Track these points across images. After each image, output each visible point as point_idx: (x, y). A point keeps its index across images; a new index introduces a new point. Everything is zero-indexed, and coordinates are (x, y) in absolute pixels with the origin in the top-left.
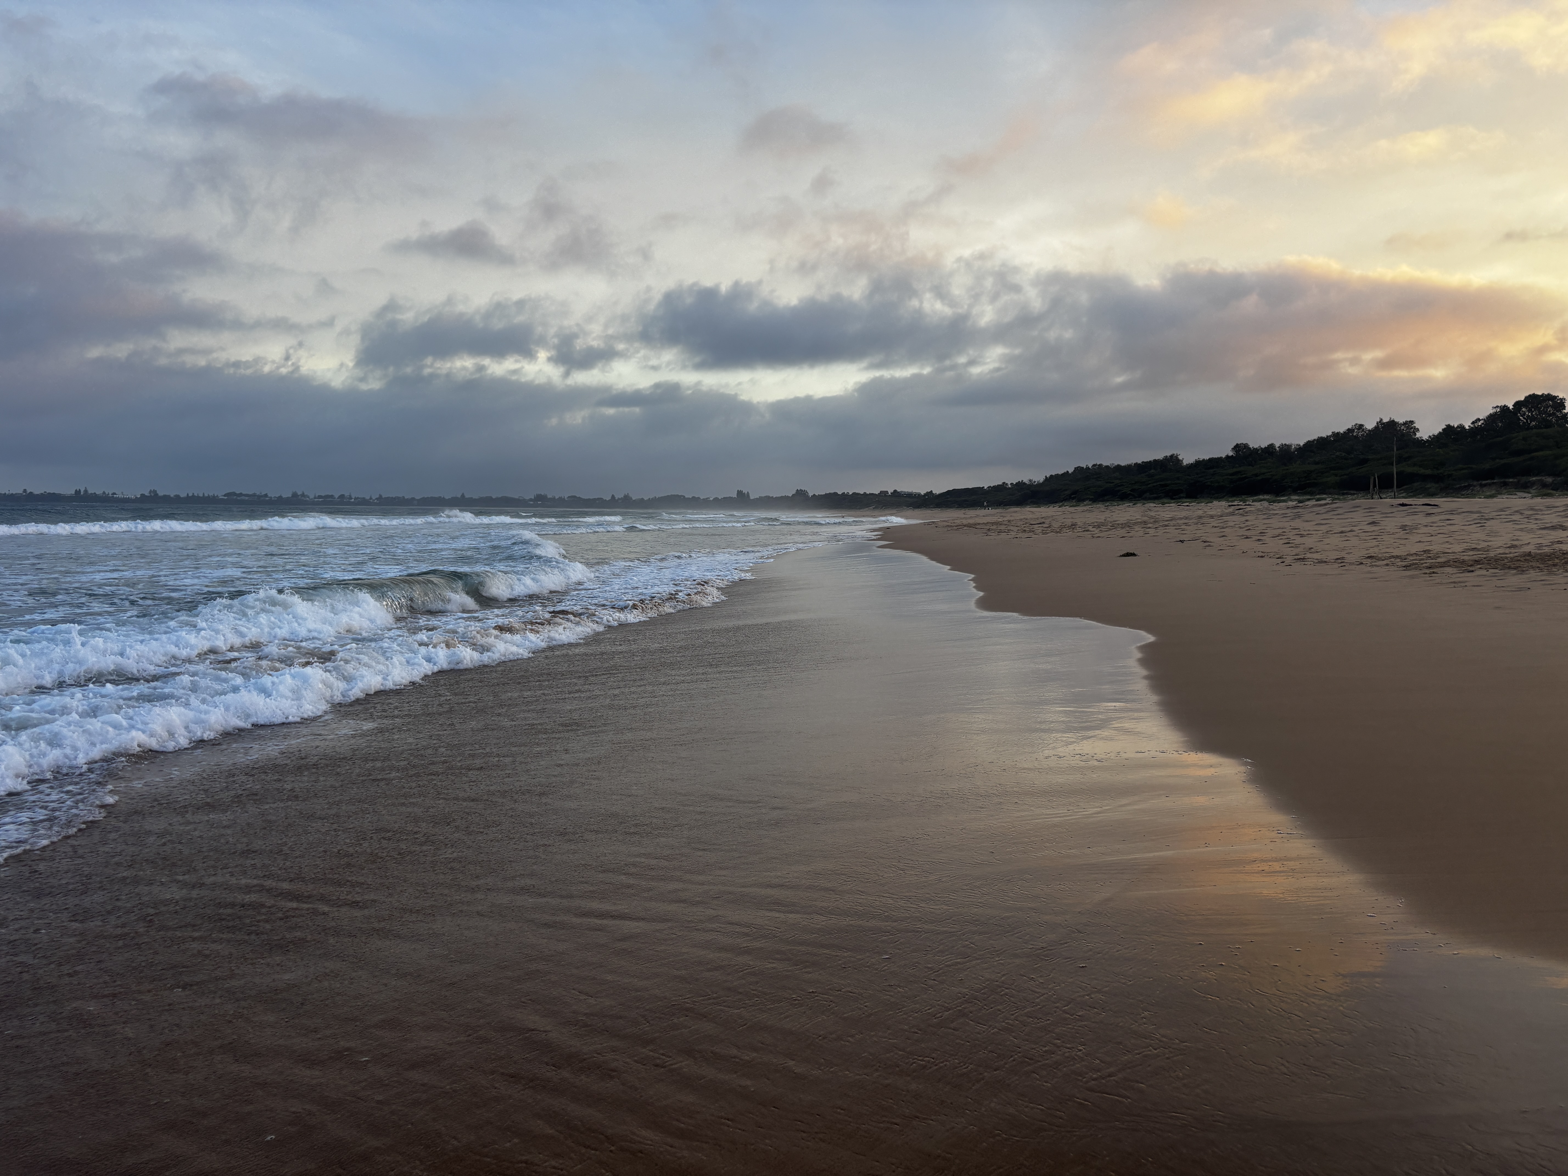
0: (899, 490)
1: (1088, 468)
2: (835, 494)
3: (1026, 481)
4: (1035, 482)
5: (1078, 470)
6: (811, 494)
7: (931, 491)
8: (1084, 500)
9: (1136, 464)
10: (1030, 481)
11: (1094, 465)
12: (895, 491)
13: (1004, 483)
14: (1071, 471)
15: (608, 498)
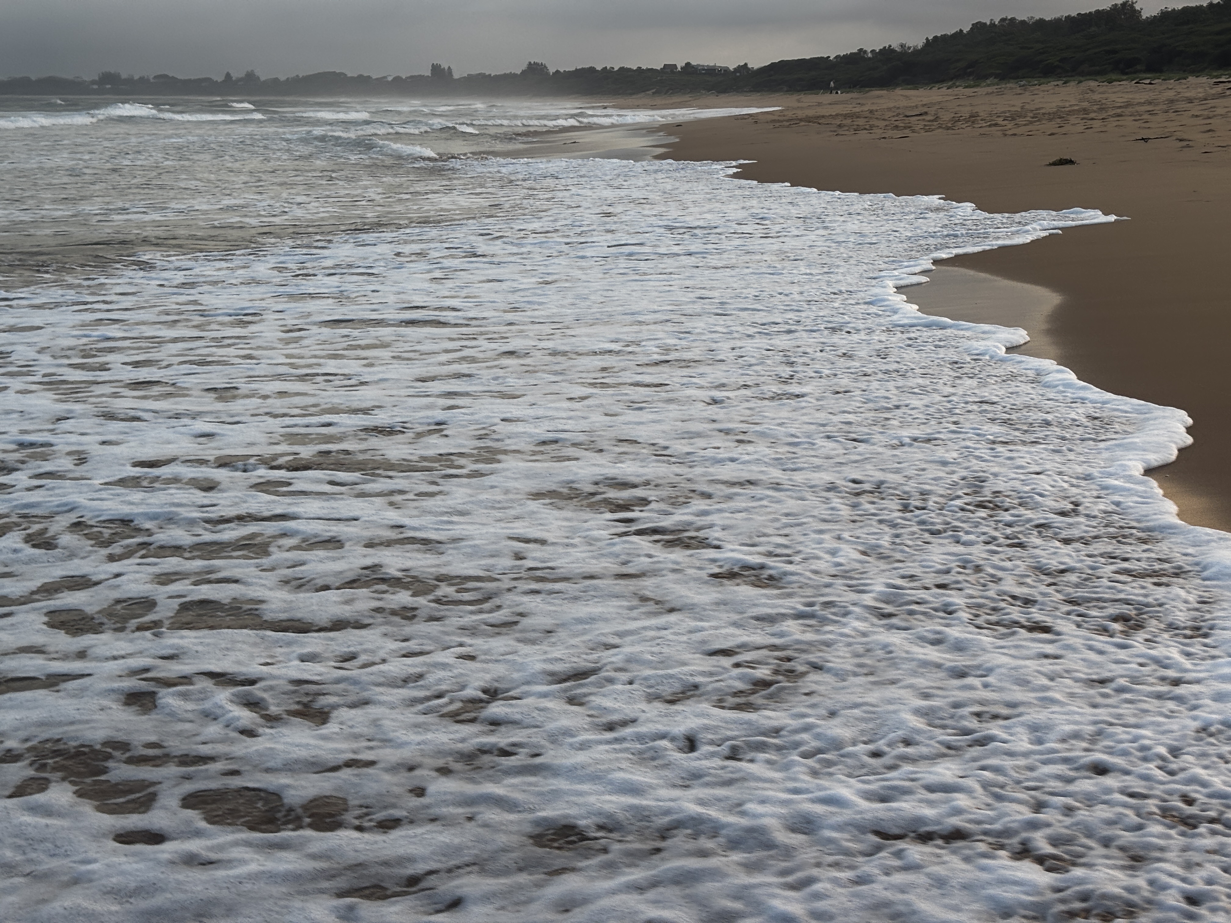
0: (694, 63)
1: (993, 25)
2: (592, 70)
3: (895, 46)
4: (909, 48)
5: (978, 27)
6: (552, 70)
7: (746, 64)
8: (986, 77)
9: (1068, 18)
10: (902, 46)
11: (1003, 20)
12: (688, 64)
13: (861, 50)
14: (966, 29)
15: (220, 78)
